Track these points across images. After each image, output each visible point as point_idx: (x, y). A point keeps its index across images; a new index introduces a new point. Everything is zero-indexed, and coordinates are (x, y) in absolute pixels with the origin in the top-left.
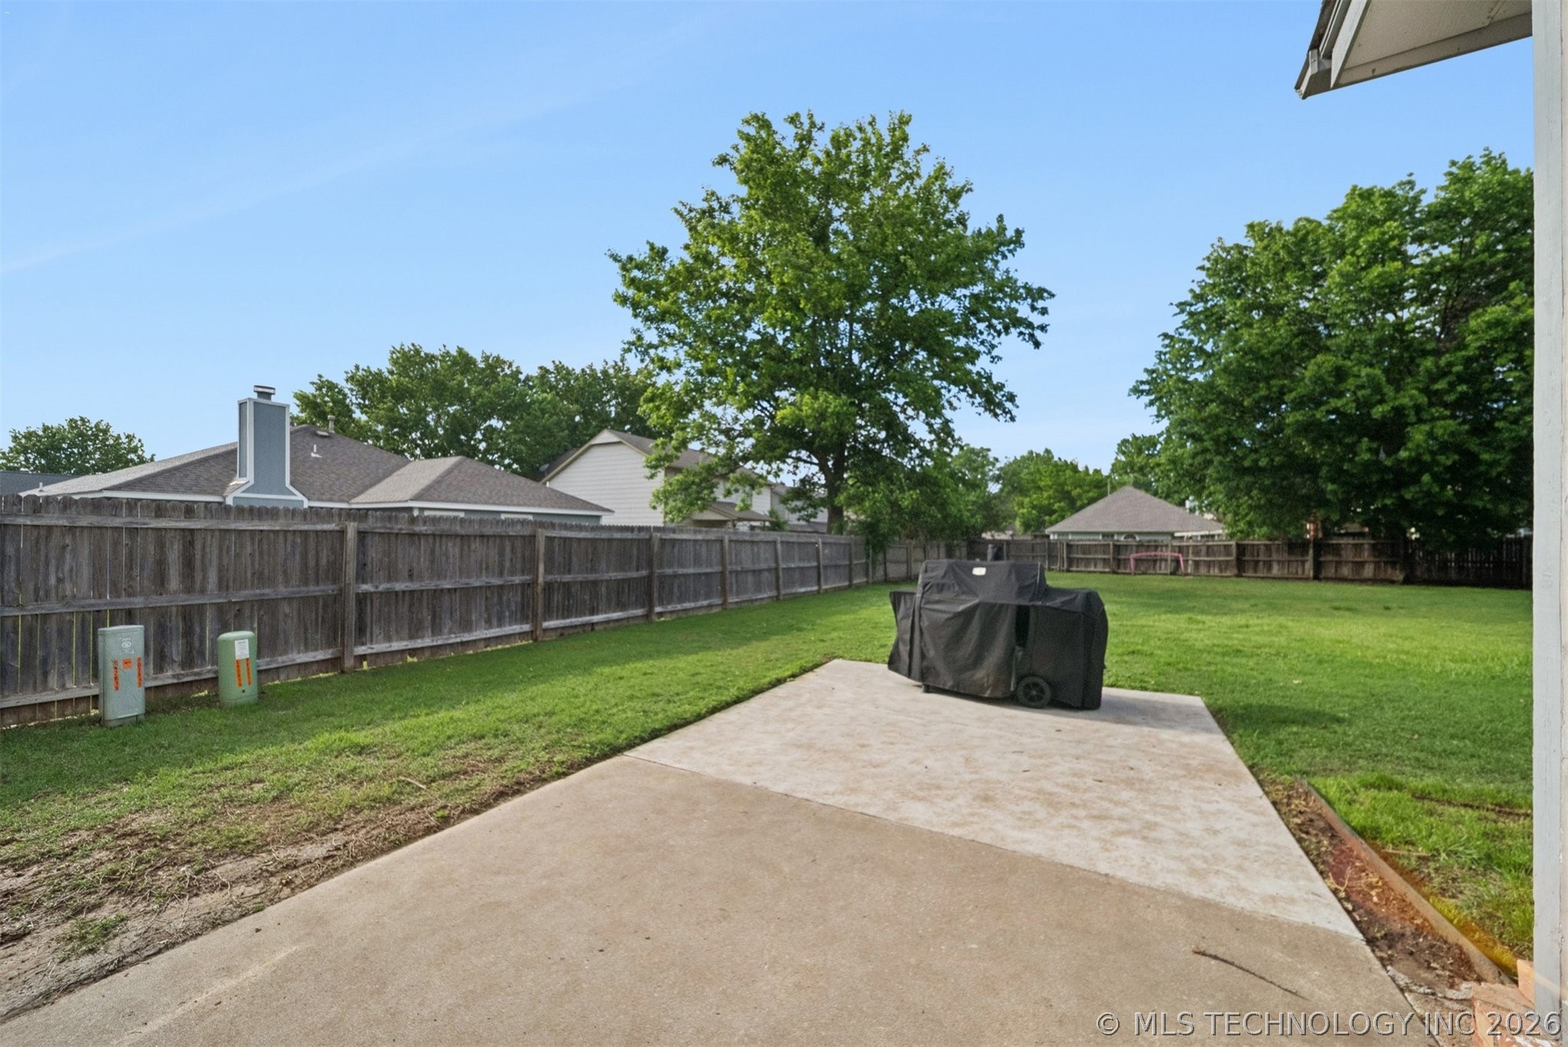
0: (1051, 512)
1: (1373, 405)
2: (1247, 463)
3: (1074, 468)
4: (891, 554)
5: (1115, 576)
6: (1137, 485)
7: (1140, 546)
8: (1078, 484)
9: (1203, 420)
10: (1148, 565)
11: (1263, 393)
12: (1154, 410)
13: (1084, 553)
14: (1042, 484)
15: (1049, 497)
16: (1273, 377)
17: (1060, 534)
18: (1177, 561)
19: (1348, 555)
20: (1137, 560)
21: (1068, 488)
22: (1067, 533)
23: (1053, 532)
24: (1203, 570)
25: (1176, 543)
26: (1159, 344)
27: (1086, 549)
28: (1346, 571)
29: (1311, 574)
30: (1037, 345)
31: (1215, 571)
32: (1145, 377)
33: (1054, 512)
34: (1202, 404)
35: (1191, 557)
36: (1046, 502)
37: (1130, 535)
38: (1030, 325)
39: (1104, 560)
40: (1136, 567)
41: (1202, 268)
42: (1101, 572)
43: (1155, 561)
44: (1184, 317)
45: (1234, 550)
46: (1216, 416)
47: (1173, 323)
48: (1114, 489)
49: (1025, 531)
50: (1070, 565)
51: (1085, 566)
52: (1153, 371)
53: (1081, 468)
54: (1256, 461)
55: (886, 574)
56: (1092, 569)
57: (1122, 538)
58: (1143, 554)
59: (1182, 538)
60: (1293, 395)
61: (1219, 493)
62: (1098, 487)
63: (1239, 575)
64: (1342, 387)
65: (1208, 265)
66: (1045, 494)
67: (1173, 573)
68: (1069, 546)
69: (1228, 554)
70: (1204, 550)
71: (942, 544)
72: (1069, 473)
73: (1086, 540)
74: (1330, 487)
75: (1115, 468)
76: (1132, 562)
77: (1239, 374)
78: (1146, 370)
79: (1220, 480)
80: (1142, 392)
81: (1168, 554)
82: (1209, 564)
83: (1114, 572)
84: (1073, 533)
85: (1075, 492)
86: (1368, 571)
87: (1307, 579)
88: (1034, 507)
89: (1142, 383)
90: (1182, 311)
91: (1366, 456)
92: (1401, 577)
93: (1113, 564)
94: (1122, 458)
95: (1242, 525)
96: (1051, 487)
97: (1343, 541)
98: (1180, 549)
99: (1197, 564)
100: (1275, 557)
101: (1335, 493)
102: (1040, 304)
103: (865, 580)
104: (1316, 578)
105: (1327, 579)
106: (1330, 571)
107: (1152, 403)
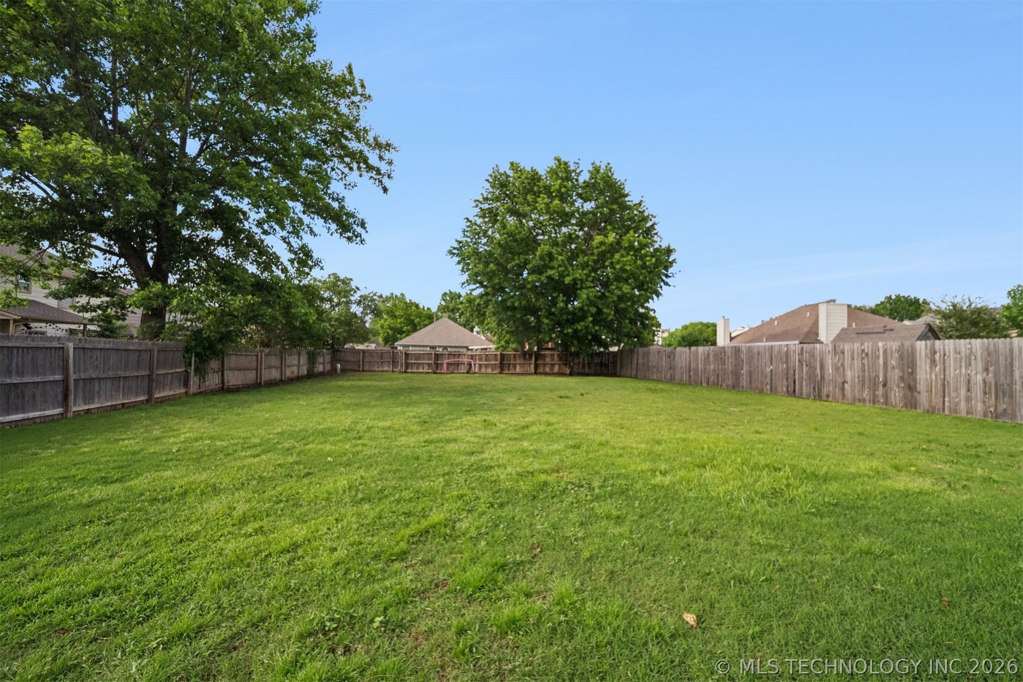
0: (401, 332)
1: (565, 277)
2: (509, 304)
3: (417, 306)
4: (232, 361)
5: (435, 376)
6: (449, 317)
7: (450, 354)
8: (419, 315)
9: (487, 274)
10: (454, 366)
11: (517, 262)
12: (460, 267)
13: (416, 359)
14: (397, 314)
15: (401, 323)
16: (522, 253)
17: (404, 346)
18: (470, 364)
19: (548, 360)
20: (448, 364)
21: (412, 318)
22: (408, 346)
23: (400, 345)
24: (483, 370)
25: (470, 353)
26: (464, 225)
27: (418, 356)
28: (547, 369)
29: (533, 371)
30: (385, 190)
31: (489, 370)
32: (456, 245)
33: (404, 332)
34: (487, 264)
35: (478, 362)
36: (399, 326)
37: (445, 348)
38: (378, 171)
39: (429, 364)
40: (448, 368)
41: (487, 180)
42: (427, 373)
43: (458, 365)
44: (478, 210)
45: (499, 357)
46: (494, 271)
47: (473, 213)
48: (437, 319)
49: (385, 344)
50: (407, 368)
51: (417, 368)
52: (460, 242)
53: (421, 307)
54: (513, 303)
55: (223, 383)
56: (421, 370)
57: (441, 349)
58: (451, 360)
59: (472, 350)
60: (531, 265)
61: (492, 321)
62: (430, 318)
63: (501, 373)
64: (552, 264)
65: (491, 180)
66: (399, 321)
67: (468, 373)
68: (407, 354)
69: (496, 360)
70: (484, 357)
71: (304, 353)
72: (413, 308)
73: (418, 350)
74: (546, 321)
75: (439, 308)
76: (445, 365)
77: (505, 248)
78: (457, 241)
79: (494, 314)
80: (454, 254)
81: (466, 360)
82: (486, 366)
83: (435, 373)
84: (413, 346)
85: (417, 320)
86: (556, 369)
87: (531, 374)
88: (391, 328)
89: (454, 248)
90: (477, 206)
91: (562, 305)
92: (568, 372)
93: (434, 366)
94: (443, 303)
95: (503, 343)
96: (402, 316)
97: (547, 352)
98: (472, 357)
99: (480, 365)
100: (518, 361)
101: (547, 324)
102: (387, 155)
103: (183, 390)
104: (536, 373)
105: (541, 374)
106: (541, 370)
107: (459, 263)
